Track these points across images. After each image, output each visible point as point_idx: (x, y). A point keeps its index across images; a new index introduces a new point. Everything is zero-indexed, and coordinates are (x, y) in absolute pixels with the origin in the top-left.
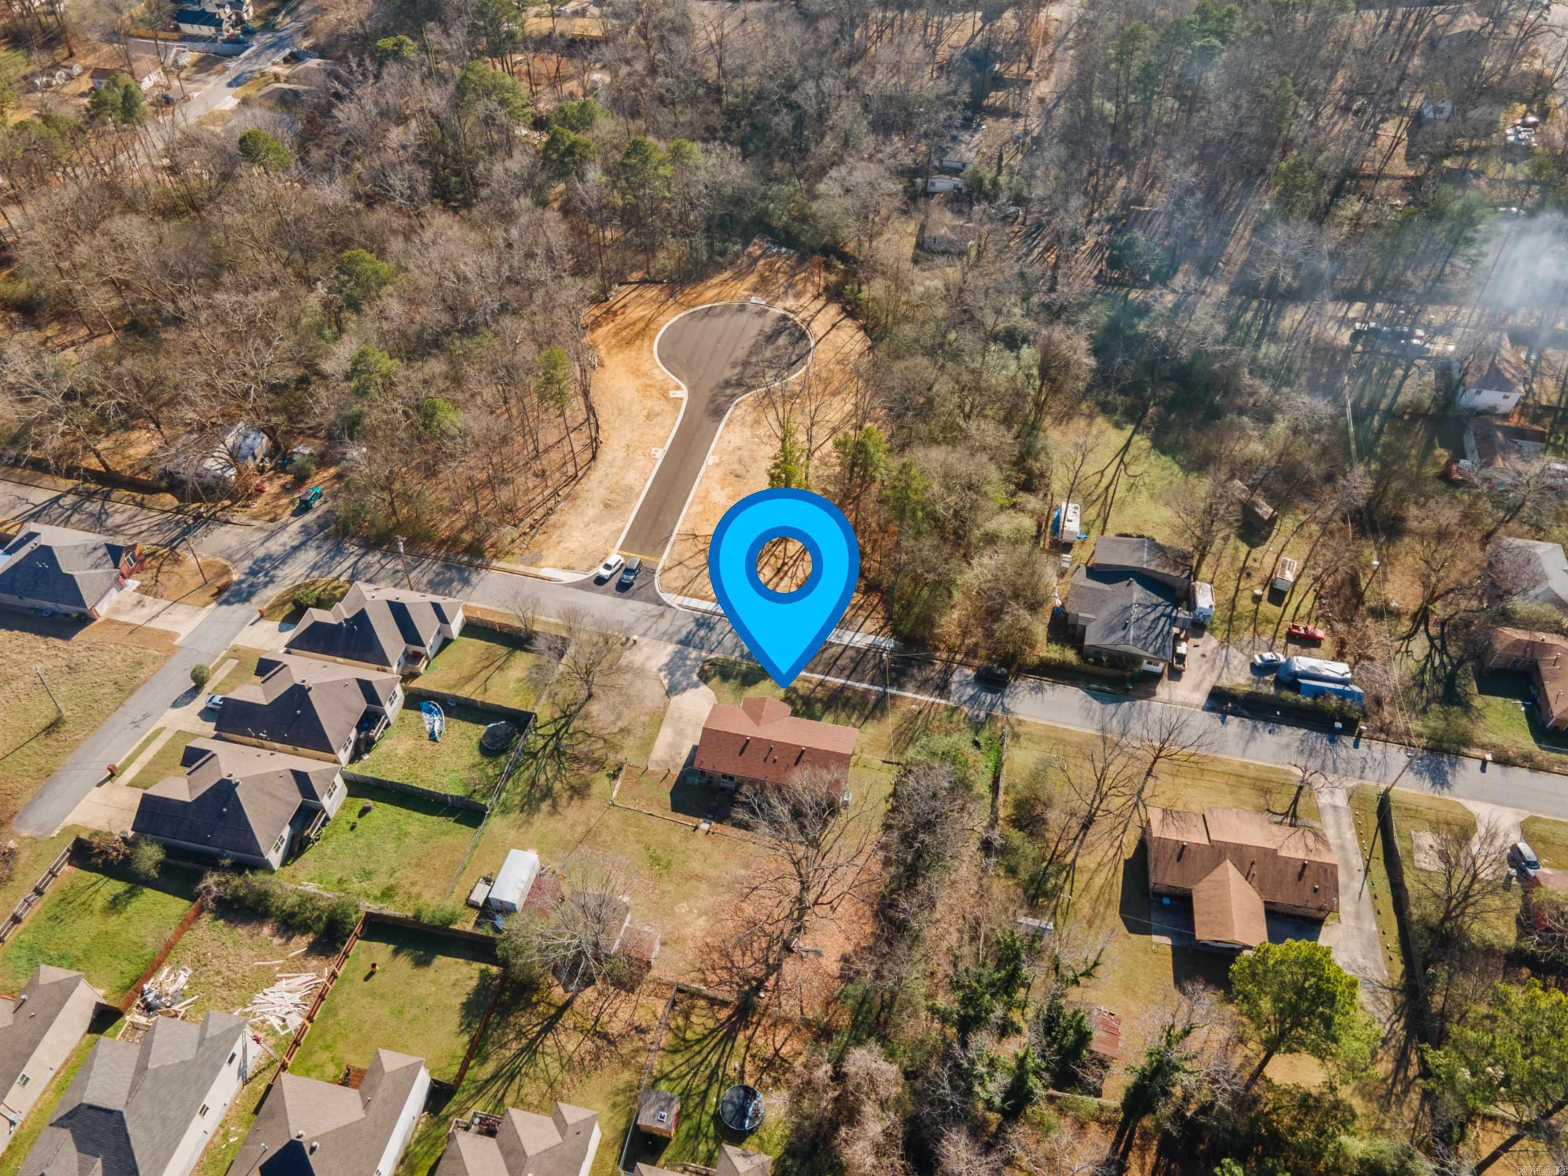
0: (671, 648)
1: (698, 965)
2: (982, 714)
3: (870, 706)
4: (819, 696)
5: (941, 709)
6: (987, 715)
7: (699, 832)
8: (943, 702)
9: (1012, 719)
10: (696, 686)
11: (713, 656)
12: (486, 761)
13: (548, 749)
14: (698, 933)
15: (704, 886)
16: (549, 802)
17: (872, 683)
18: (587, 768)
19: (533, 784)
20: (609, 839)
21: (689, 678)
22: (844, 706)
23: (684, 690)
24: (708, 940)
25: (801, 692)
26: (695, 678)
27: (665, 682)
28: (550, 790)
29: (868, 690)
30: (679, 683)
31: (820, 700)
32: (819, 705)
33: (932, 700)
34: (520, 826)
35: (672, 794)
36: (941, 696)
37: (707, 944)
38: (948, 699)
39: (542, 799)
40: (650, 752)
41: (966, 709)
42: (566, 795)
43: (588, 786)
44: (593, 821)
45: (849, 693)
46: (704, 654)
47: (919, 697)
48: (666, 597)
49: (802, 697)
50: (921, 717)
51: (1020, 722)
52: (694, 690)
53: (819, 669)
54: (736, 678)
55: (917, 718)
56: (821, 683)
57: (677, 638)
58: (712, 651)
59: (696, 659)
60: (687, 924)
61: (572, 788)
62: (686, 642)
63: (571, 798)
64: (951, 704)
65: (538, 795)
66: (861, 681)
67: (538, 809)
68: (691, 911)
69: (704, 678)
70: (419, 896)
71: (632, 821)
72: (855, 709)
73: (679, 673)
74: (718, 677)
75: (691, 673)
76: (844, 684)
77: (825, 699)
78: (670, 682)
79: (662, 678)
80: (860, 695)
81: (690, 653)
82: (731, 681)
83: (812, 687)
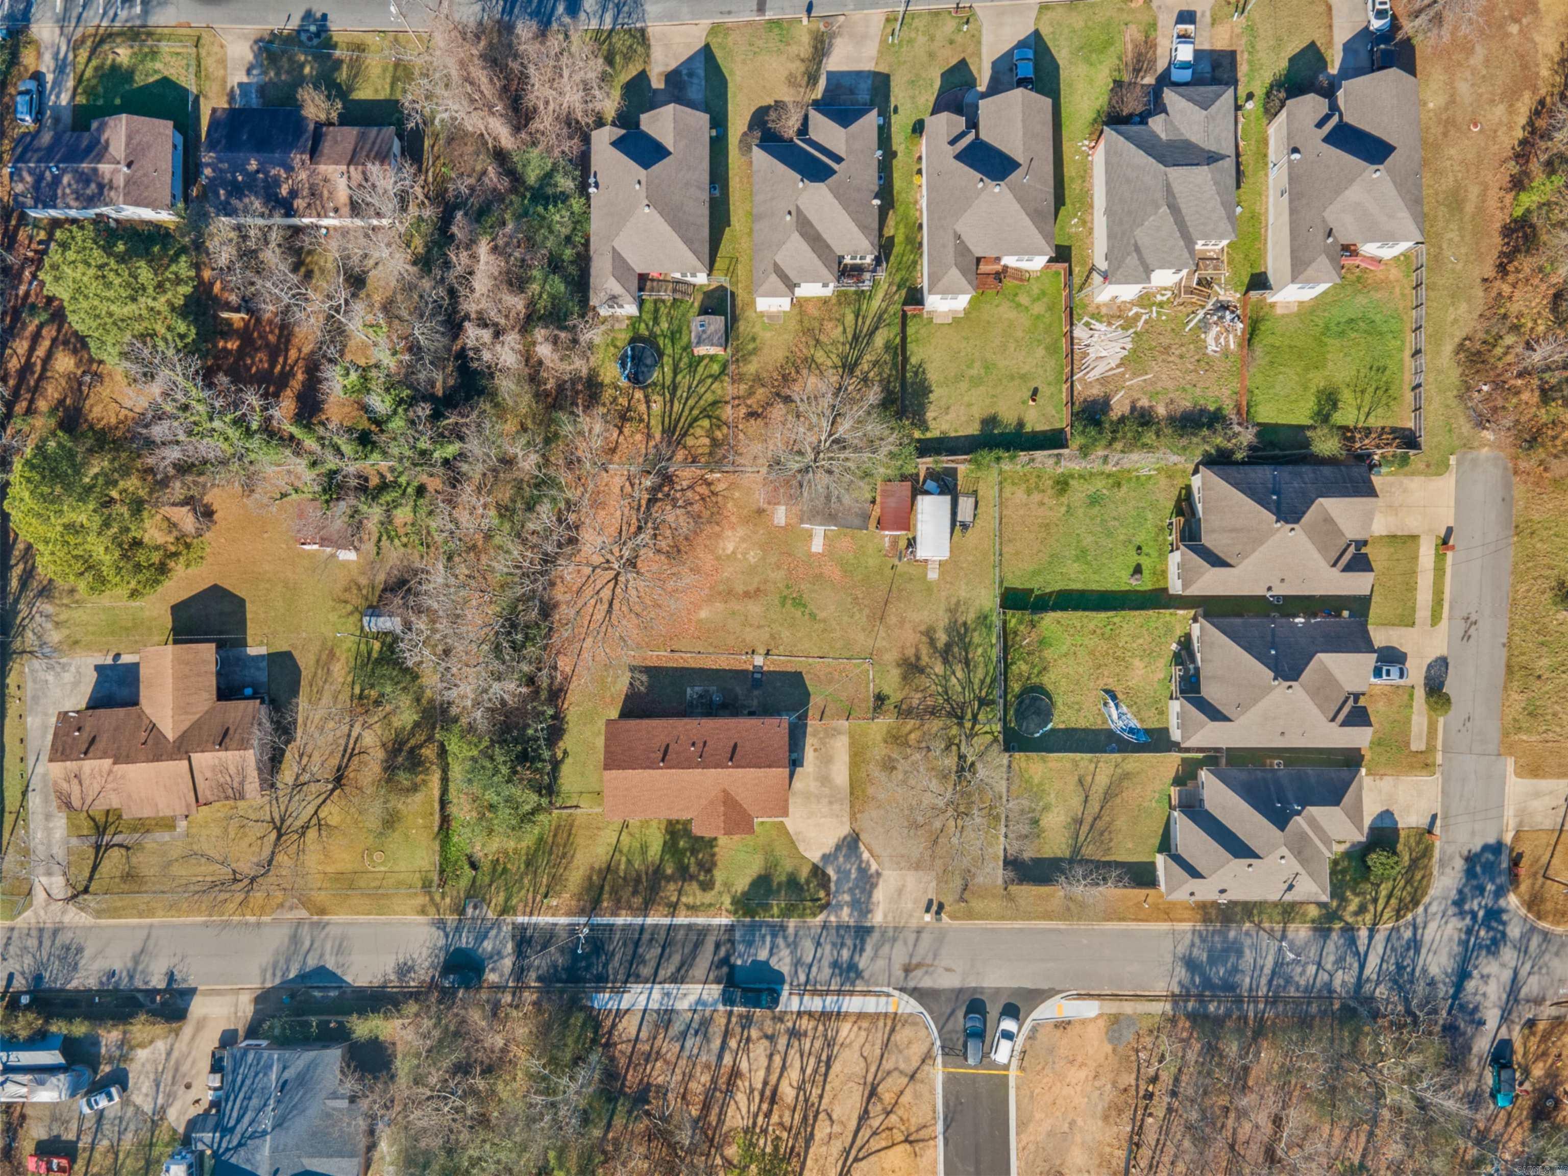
0: (877, 918)
1: (720, 498)
2: (470, 911)
3: (607, 888)
4: (672, 886)
5: (520, 907)
6: (462, 912)
7: (763, 651)
8: (520, 919)
9: (433, 915)
10: (825, 857)
11: (820, 918)
12: (1035, 680)
13: (969, 715)
14: (729, 533)
15: (740, 589)
16: (940, 644)
17: (611, 927)
18: (915, 702)
19: (967, 663)
20: (858, 616)
21: (838, 871)
22: (638, 881)
23: (838, 848)
24: (717, 529)
25: (695, 885)
26: (831, 871)
27: (866, 855)
28: (946, 661)
29: (614, 914)
30: (847, 857)
31: (669, 879)
32: (669, 871)
33: (534, 919)
34: (958, 603)
35: (808, 695)
36: (523, 928)
37: (718, 524)
38: (515, 926)
39: (948, 646)
40: (852, 744)
41: (491, 915)
42: (925, 659)
43: (904, 678)
44: (882, 633)
45: (637, 901)
46: (833, 918)
47: (550, 920)
48: (909, 1006)
49: (692, 878)
50: (543, 890)
51: (423, 911)
52: (827, 851)
53: (681, 934)
54: (779, 884)
55: (548, 886)
56: (673, 908)
57: (876, 935)
58: (825, 926)
59: (840, 906)
60: (743, 540)
61: (922, 671)
62: (862, 932)
63: (918, 658)
64: (509, 919)
65: (956, 650)
66: (626, 928)
67: (949, 630)
68: (744, 554)
69: (818, 872)
70: (1029, 492)
71: (839, 645)
72: (625, 879)
73: (853, 876)
74: (803, 880)
75: (838, 880)
76: (645, 916)
77: (663, 883)
78: (859, 856)
79: (872, 861)
80: (623, 904)
81: (850, 915)
82: (783, 878)
83: (684, 899)
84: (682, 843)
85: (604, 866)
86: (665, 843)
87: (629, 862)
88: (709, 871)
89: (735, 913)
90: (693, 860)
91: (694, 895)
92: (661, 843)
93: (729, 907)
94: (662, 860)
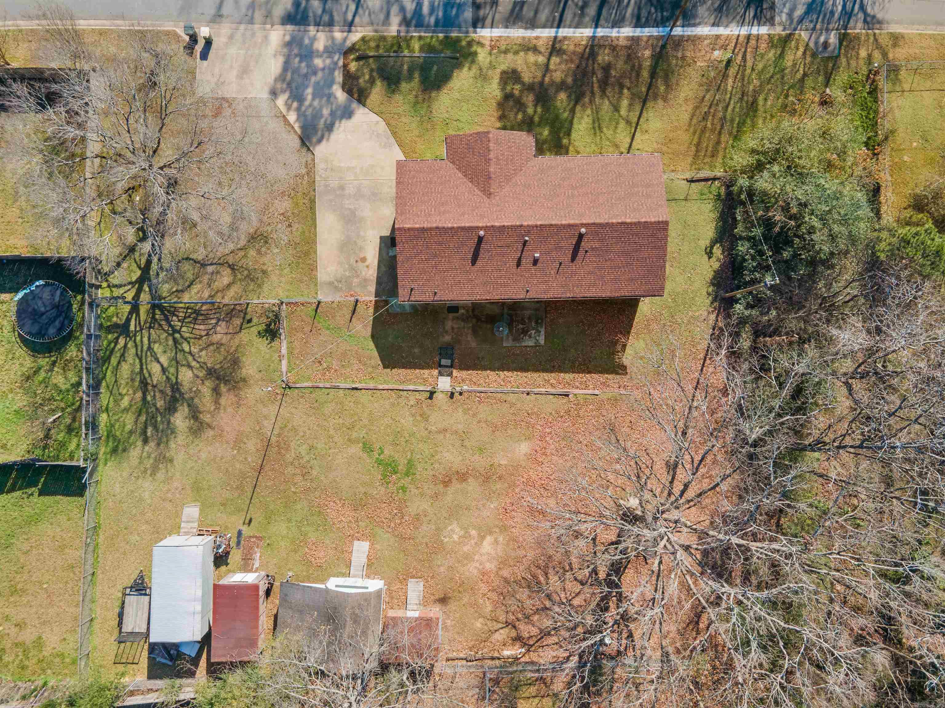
0: (277, 35)
1: (502, 618)
2: (833, 39)
3: (645, 74)
4: (558, 76)
5: (763, 46)
6: (843, 38)
7: (439, 396)
8: (764, 30)
9: (883, 34)
10: (348, 114)
11: (355, 37)
12: (44, 361)
13: (143, 310)
14: (489, 566)
15: (472, 485)
16: (183, 411)
17: (638, 23)
18: (222, 328)
19: (144, 384)
20: (303, 450)
21: (330, 96)
22: (604, 84)
23: (330, 128)
24: (505, 573)
25: (527, 78)
26: (340, 95)
27: (292, 117)
28: (176, 387)
29: (635, 40)
30: (317, 115)
31: (562, 86)
32: (562, 96)
33: (744, 31)
34: (155, 469)
35: (374, 337)
36: (759, 19)
37: (506, 581)
38: (771, 22)
39: (171, 409)
40: (313, 268)
41: (804, 35)
42: (206, 390)
43: (236, 362)
44: (267, 425)
45: (604, 57)
46: (338, 35)
47: (721, 31)
49: (530, 88)
50: (732, 71)
51: (896, 39)
52: (345, 124)
53: (543, 16)
54: (410, 78)
55: (725, 76)
56: (555, 48)
57: (279, 11)
58: (350, 26)
59: (329, 51)
60: (468, 557)
61: (211, 373)
62: (297, 17)
63: (216, 391)
64: (778, 30)
65: (160, 403)
66: (617, 23)
67: (171, 430)
68: (467, 536)
70: (39, 643)
71: (328, 409)
72: (622, 86)
73: (309, 90)
74: (379, 83)
75: (330, 86)
76: (593, 38)
77: (569, 80)
78: (301, 115)
79: (283, 109)
80: (623, 53)
81: (314, 39)
82: (404, 86)
83: (541, 59)
84: (546, 132)
85: (650, 104)
86: (569, 134)
87: (616, 109)
88: (507, 97)
89: (470, 44)
90: (530, 111)
91: (526, 63)
92: (574, 135)
93: (479, 50)
94: (573, 111)
